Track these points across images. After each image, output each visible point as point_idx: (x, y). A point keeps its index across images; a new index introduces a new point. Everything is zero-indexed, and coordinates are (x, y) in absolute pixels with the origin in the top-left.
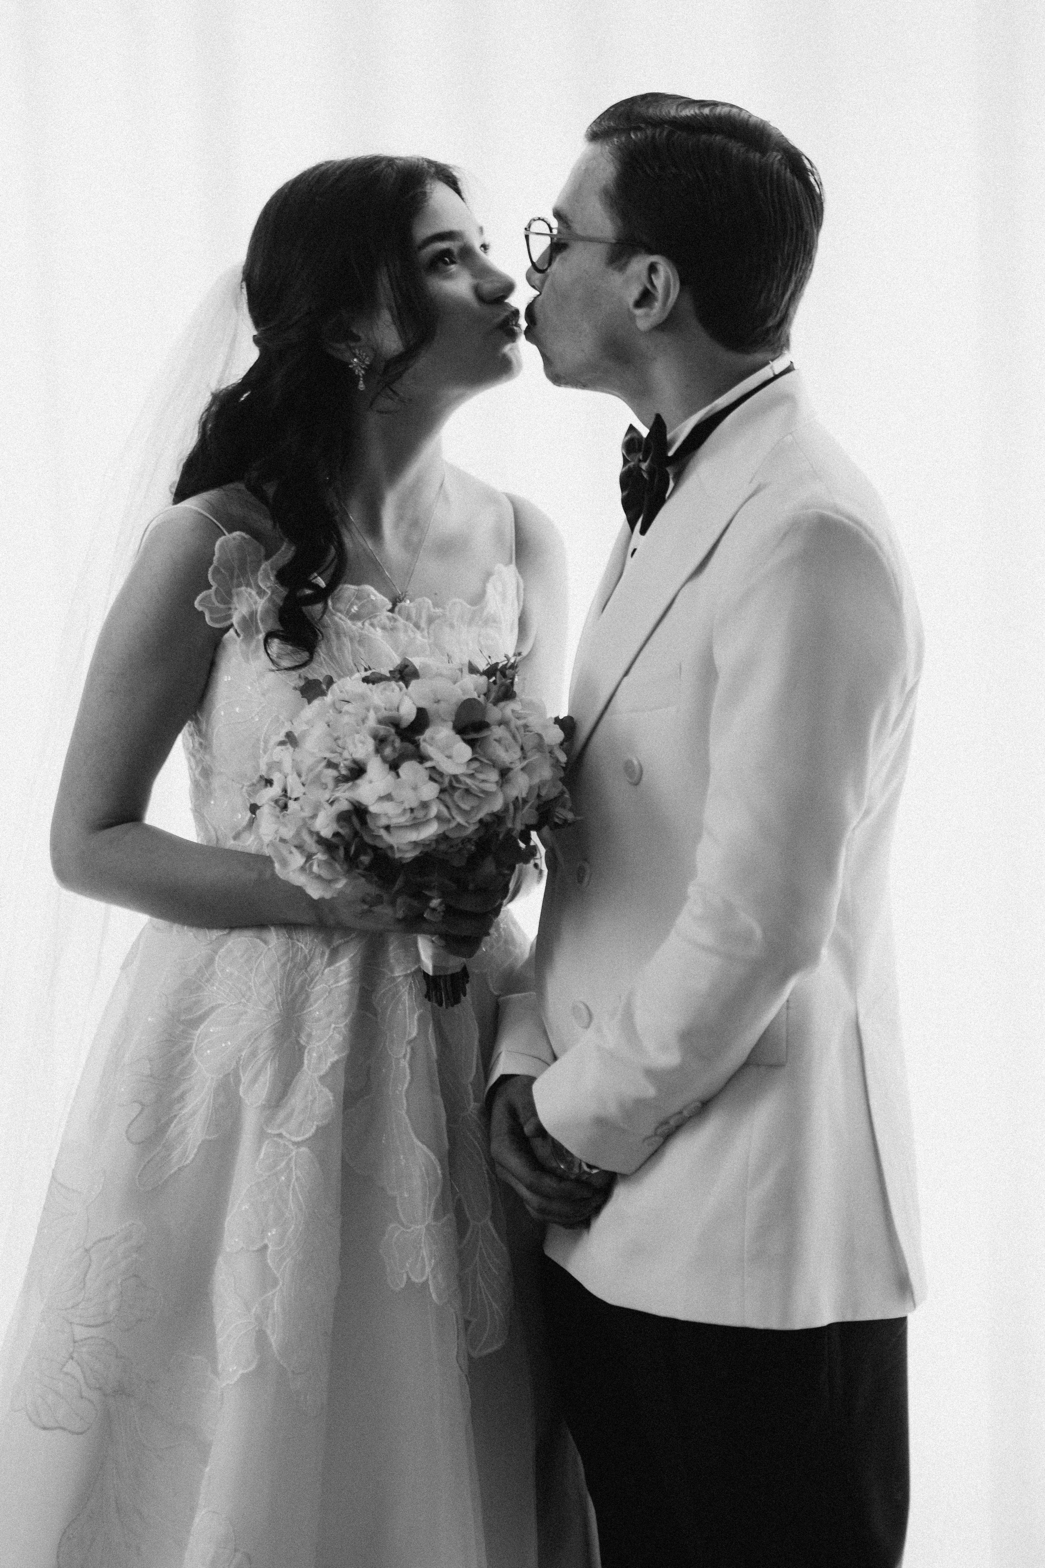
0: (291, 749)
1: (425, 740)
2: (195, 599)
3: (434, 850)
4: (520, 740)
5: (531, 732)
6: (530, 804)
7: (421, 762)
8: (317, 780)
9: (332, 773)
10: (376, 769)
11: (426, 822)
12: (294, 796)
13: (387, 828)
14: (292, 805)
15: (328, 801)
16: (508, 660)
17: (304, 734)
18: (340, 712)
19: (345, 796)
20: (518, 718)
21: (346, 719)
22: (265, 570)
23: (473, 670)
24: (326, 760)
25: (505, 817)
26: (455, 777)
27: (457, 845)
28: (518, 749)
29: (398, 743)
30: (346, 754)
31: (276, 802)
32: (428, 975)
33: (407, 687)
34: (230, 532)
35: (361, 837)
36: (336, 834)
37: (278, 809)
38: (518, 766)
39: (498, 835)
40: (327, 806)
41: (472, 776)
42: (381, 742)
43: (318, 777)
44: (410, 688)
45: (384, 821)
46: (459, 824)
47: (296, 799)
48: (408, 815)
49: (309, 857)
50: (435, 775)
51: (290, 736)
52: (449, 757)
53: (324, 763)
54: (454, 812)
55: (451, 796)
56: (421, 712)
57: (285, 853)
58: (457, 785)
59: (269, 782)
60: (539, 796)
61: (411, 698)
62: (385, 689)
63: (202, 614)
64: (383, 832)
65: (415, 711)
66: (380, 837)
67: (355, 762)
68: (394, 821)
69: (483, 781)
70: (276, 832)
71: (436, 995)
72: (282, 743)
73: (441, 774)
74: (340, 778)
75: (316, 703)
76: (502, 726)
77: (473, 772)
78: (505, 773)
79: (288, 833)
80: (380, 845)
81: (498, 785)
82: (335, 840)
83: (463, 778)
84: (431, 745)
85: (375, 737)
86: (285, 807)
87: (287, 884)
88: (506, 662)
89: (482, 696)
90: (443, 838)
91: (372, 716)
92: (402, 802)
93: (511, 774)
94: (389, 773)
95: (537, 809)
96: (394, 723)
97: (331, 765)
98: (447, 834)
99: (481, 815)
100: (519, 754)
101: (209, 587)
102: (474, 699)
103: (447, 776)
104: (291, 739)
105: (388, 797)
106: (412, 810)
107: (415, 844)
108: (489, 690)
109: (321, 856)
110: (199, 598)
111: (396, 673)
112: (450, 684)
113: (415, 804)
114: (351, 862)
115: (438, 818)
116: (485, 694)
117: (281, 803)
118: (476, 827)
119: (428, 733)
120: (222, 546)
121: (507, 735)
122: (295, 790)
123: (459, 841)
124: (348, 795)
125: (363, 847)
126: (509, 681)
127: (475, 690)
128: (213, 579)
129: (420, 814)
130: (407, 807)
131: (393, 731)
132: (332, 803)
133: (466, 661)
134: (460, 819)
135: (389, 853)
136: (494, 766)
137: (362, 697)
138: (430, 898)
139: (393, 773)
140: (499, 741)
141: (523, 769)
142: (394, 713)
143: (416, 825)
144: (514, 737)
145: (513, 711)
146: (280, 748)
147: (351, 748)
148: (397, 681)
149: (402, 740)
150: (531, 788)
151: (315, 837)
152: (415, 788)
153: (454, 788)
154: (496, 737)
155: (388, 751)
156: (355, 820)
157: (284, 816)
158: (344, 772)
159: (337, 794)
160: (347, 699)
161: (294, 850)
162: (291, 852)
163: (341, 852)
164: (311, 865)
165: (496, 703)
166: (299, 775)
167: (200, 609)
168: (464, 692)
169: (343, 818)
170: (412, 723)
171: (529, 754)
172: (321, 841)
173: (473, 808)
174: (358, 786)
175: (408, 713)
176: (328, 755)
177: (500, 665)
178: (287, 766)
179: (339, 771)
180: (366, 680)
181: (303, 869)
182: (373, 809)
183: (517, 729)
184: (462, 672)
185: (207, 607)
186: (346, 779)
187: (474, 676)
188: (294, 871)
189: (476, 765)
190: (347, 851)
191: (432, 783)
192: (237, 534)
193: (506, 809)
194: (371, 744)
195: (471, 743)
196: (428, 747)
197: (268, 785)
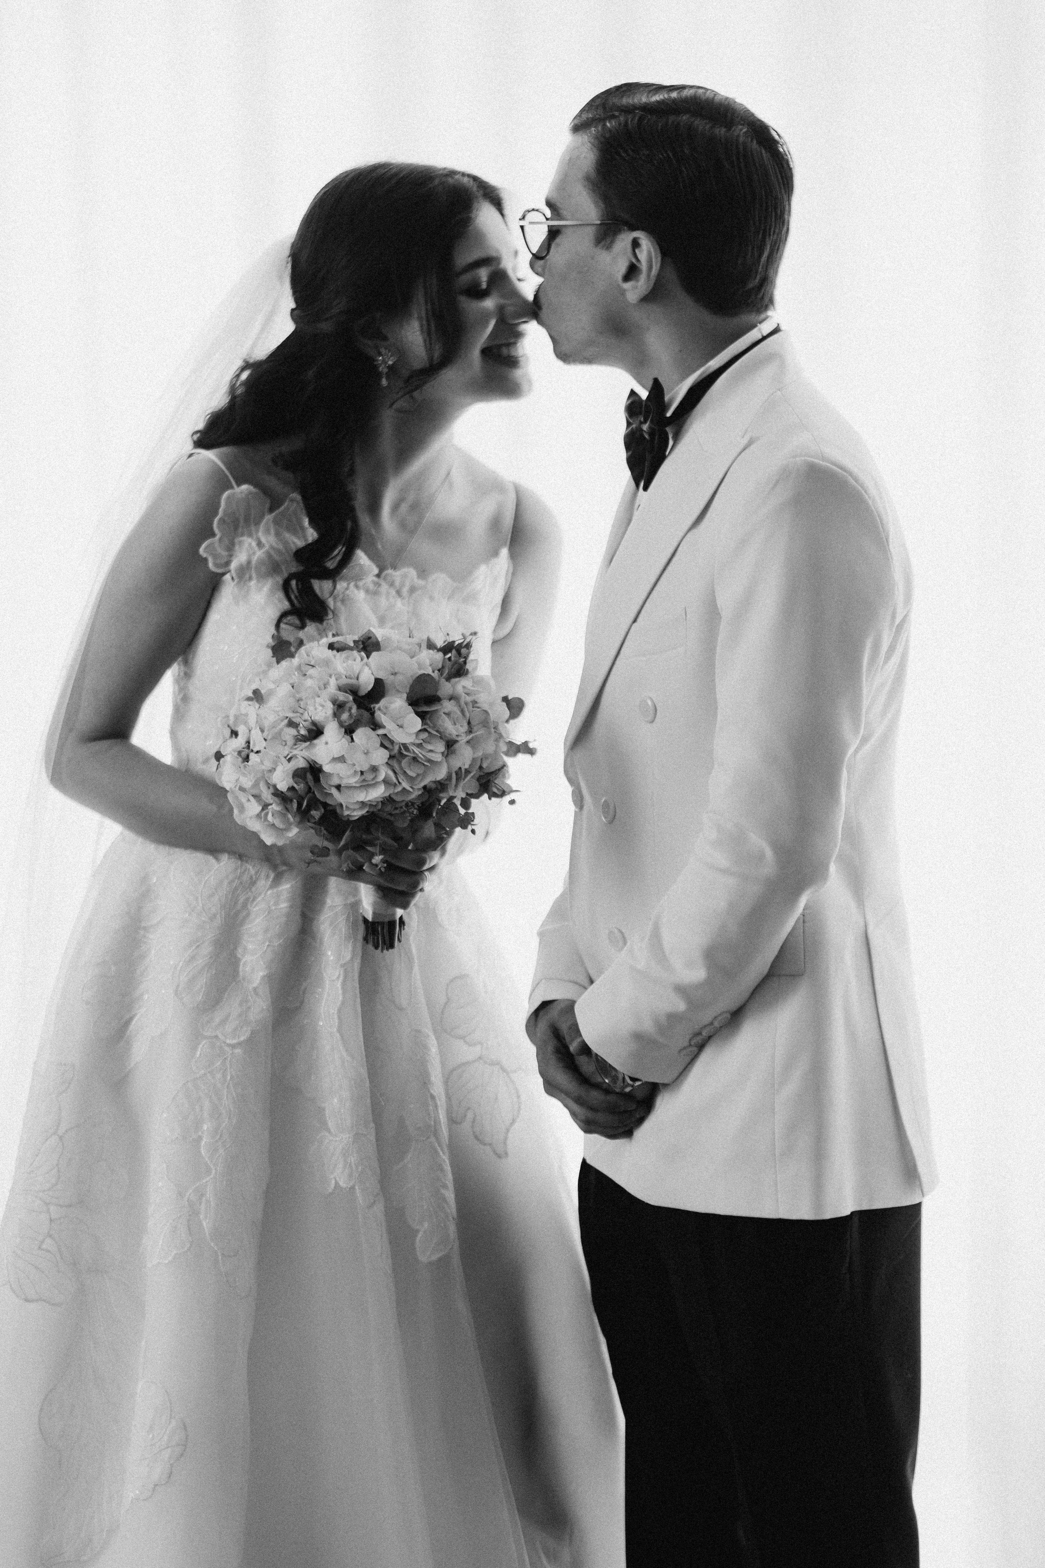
0: (257, 705)
1: (379, 709)
2: (199, 546)
3: (379, 810)
4: (468, 715)
5: (478, 708)
6: (472, 774)
7: (374, 730)
8: (278, 736)
9: (292, 731)
10: (332, 731)
11: (374, 785)
12: (255, 750)
13: (338, 787)
14: (252, 756)
15: (285, 757)
16: (465, 638)
17: (271, 692)
18: (305, 675)
19: (302, 755)
20: (468, 694)
21: (309, 682)
22: (267, 523)
23: (431, 646)
24: (288, 719)
25: (447, 784)
26: (405, 746)
27: (401, 807)
28: (466, 724)
29: (354, 710)
30: (306, 716)
31: (239, 753)
32: (368, 920)
33: (368, 657)
34: (239, 485)
35: (314, 792)
36: (292, 789)
37: (240, 759)
38: (464, 739)
39: (440, 801)
40: (284, 761)
41: (419, 746)
42: (339, 707)
43: (279, 733)
44: (370, 659)
45: (335, 781)
46: (404, 789)
47: (258, 752)
48: (358, 777)
49: (265, 806)
50: (386, 742)
51: (256, 692)
52: (401, 727)
53: (286, 721)
54: (401, 778)
55: (400, 762)
56: (379, 683)
57: (244, 800)
58: (405, 753)
59: (234, 734)
60: (481, 768)
61: (370, 669)
62: (347, 658)
63: (206, 560)
64: (334, 791)
65: (373, 681)
66: (331, 795)
67: (314, 723)
68: (344, 783)
69: (431, 751)
70: (237, 780)
71: (373, 939)
72: (249, 699)
73: (392, 742)
74: (299, 737)
75: (285, 663)
76: (452, 701)
77: (422, 741)
78: (450, 744)
79: (247, 782)
80: (329, 802)
81: (443, 756)
82: (289, 794)
83: (411, 747)
84: (385, 714)
85: (334, 702)
86: (247, 759)
87: (244, 829)
88: (462, 641)
89: (436, 672)
90: (388, 800)
91: (333, 682)
92: (354, 765)
93: (456, 746)
94: (343, 737)
95: (478, 780)
96: (353, 691)
97: (292, 724)
98: (392, 796)
99: (426, 782)
100: (466, 727)
101: (213, 535)
102: (429, 675)
103: (397, 744)
104: (257, 696)
105: (341, 759)
106: (362, 773)
107: (363, 804)
108: (443, 667)
109: (275, 807)
110: (204, 546)
111: (360, 643)
112: (408, 659)
113: (365, 768)
114: (303, 814)
115: (386, 781)
116: (439, 670)
117: (244, 754)
118: (420, 793)
119: (383, 703)
120: (228, 498)
121: (456, 710)
122: (258, 743)
123: (404, 804)
124: (306, 754)
125: (314, 803)
126: (462, 660)
127: (431, 665)
128: (218, 527)
129: (369, 776)
130: (359, 769)
131: (351, 698)
132: (289, 760)
133: (425, 637)
134: (405, 785)
135: (338, 811)
136: (441, 738)
137: (327, 663)
138: (372, 855)
139: (348, 737)
140: (448, 714)
141: (468, 742)
142: (354, 681)
143: (366, 785)
144: (462, 711)
145: (464, 687)
146: (246, 703)
147: (311, 708)
148: (359, 651)
149: (359, 707)
150: (474, 760)
151: (272, 790)
152: (367, 753)
153: (403, 756)
154: (446, 711)
155: (345, 716)
156: (309, 776)
157: (245, 767)
158: (303, 732)
159: (295, 752)
160: (312, 663)
161: (252, 799)
162: (249, 800)
163: (295, 805)
164: (267, 814)
165: (448, 679)
166: (262, 731)
167: (204, 555)
168: (420, 666)
169: (298, 774)
170: (369, 692)
171: (475, 729)
172: (277, 793)
173: (418, 775)
174: (315, 745)
175: (366, 682)
176: (290, 715)
177: (457, 643)
178: (252, 720)
179: (298, 731)
180: (331, 647)
181: (258, 816)
182: (326, 768)
183: (466, 704)
184: (420, 647)
185: (212, 554)
186: (304, 739)
187: (431, 651)
188: (251, 818)
189: (425, 735)
190: (300, 805)
191: (383, 750)
192: (245, 487)
193: (449, 777)
194: (330, 708)
195: (422, 715)
196: (382, 716)
197: (234, 736)
